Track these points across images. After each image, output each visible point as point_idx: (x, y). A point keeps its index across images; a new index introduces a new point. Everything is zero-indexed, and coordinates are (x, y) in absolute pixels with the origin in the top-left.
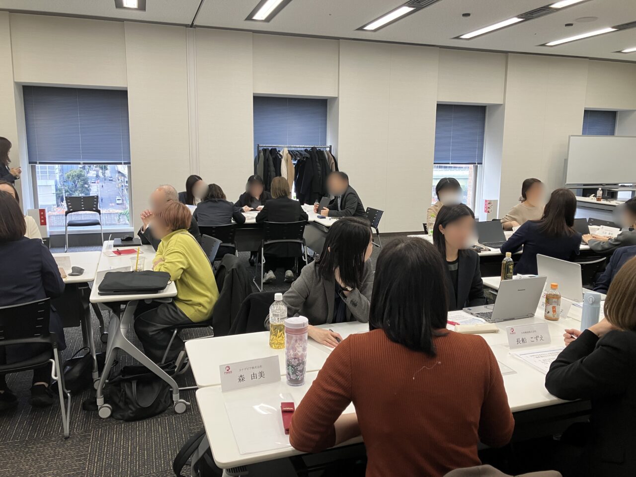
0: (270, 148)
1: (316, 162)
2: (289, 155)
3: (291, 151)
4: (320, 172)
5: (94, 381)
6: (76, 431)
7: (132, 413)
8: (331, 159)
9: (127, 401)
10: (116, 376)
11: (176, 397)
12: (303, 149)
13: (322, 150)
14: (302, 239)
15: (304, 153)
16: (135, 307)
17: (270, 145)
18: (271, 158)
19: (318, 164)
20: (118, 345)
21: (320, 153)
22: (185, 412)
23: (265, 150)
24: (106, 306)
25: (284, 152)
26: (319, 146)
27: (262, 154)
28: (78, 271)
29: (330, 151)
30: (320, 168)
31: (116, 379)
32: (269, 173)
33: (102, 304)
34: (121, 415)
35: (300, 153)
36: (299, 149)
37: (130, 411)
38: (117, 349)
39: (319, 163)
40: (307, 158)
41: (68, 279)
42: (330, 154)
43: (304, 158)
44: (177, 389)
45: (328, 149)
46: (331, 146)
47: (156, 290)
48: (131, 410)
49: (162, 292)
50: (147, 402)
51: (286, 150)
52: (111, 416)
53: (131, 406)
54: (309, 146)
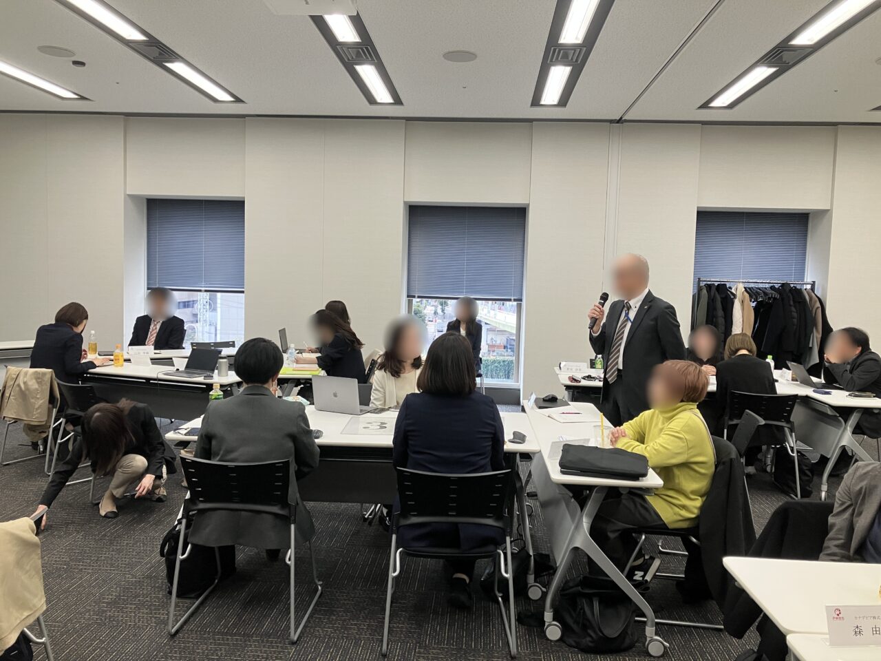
0: (716, 284)
1: (790, 306)
2: (746, 293)
3: (749, 288)
4: (795, 320)
5: (529, 586)
6: (521, 650)
7: (591, 642)
8: (816, 302)
9: (586, 625)
10: (572, 587)
11: (650, 631)
12: (767, 286)
13: (798, 287)
14: (788, 421)
15: (769, 291)
16: (602, 495)
17: (716, 279)
18: (718, 298)
19: (793, 309)
20: (578, 544)
21: (797, 293)
22: (662, 656)
23: (709, 287)
24: (565, 489)
25: (738, 289)
26: (792, 281)
27: (705, 291)
28: (519, 438)
29: (813, 289)
30: (795, 314)
31: (571, 590)
32: (714, 320)
33: (562, 487)
34: (575, 641)
35: (764, 291)
36: (761, 286)
37: (588, 639)
38: (576, 549)
39: (795, 307)
40: (775, 299)
41: (508, 446)
42: (813, 294)
43: (769, 298)
44: (653, 621)
45: (809, 287)
46: (814, 282)
47: (636, 477)
48: (591, 636)
49: (642, 481)
50: (612, 631)
51: (741, 287)
52: (561, 639)
53: (590, 632)
54: (777, 281)
